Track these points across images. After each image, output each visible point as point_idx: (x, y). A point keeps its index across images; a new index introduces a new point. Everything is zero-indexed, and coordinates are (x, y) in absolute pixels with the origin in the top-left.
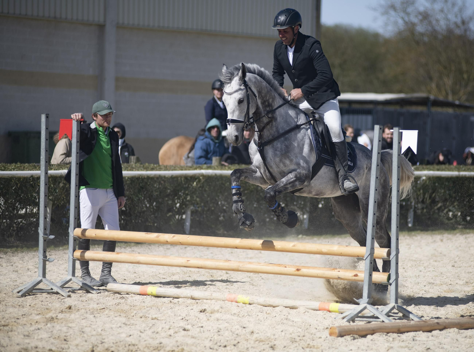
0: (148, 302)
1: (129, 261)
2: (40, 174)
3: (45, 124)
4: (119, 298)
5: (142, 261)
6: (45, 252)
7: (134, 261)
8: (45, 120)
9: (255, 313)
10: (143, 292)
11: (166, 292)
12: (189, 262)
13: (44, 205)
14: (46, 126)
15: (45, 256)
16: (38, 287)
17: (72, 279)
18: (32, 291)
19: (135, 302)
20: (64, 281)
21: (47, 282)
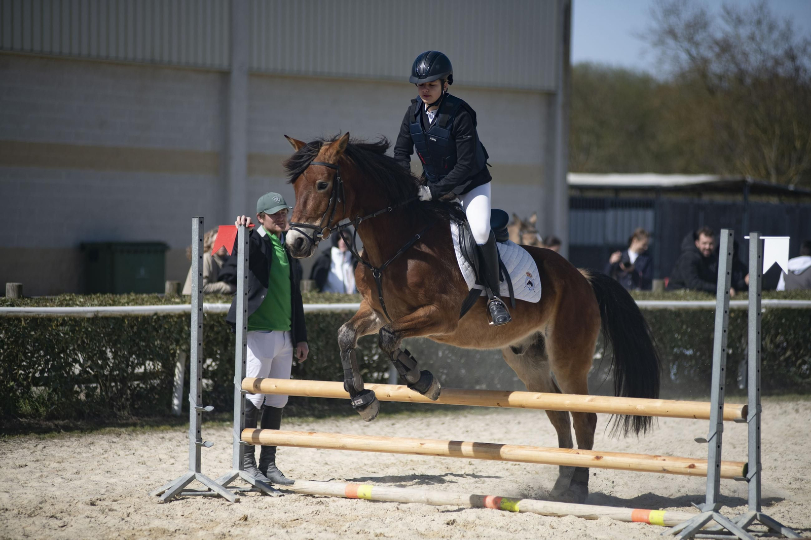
0: (361, 509)
1: (329, 445)
2: (191, 310)
3: (197, 233)
4: (315, 503)
5: (348, 445)
6: (199, 432)
7: (337, 445)
8: (198, 227)
9: (532, 526)
10: (351, 495)
11: (388, 493)
12: (423, 446)
13: (198, 359)
14: (199, 237)
15: (199, 439)
16: (189, 487)
17: (240, 474)
18: (180, 493)
19: (341, 509)
20: (227, 478)
21: (202, 479)
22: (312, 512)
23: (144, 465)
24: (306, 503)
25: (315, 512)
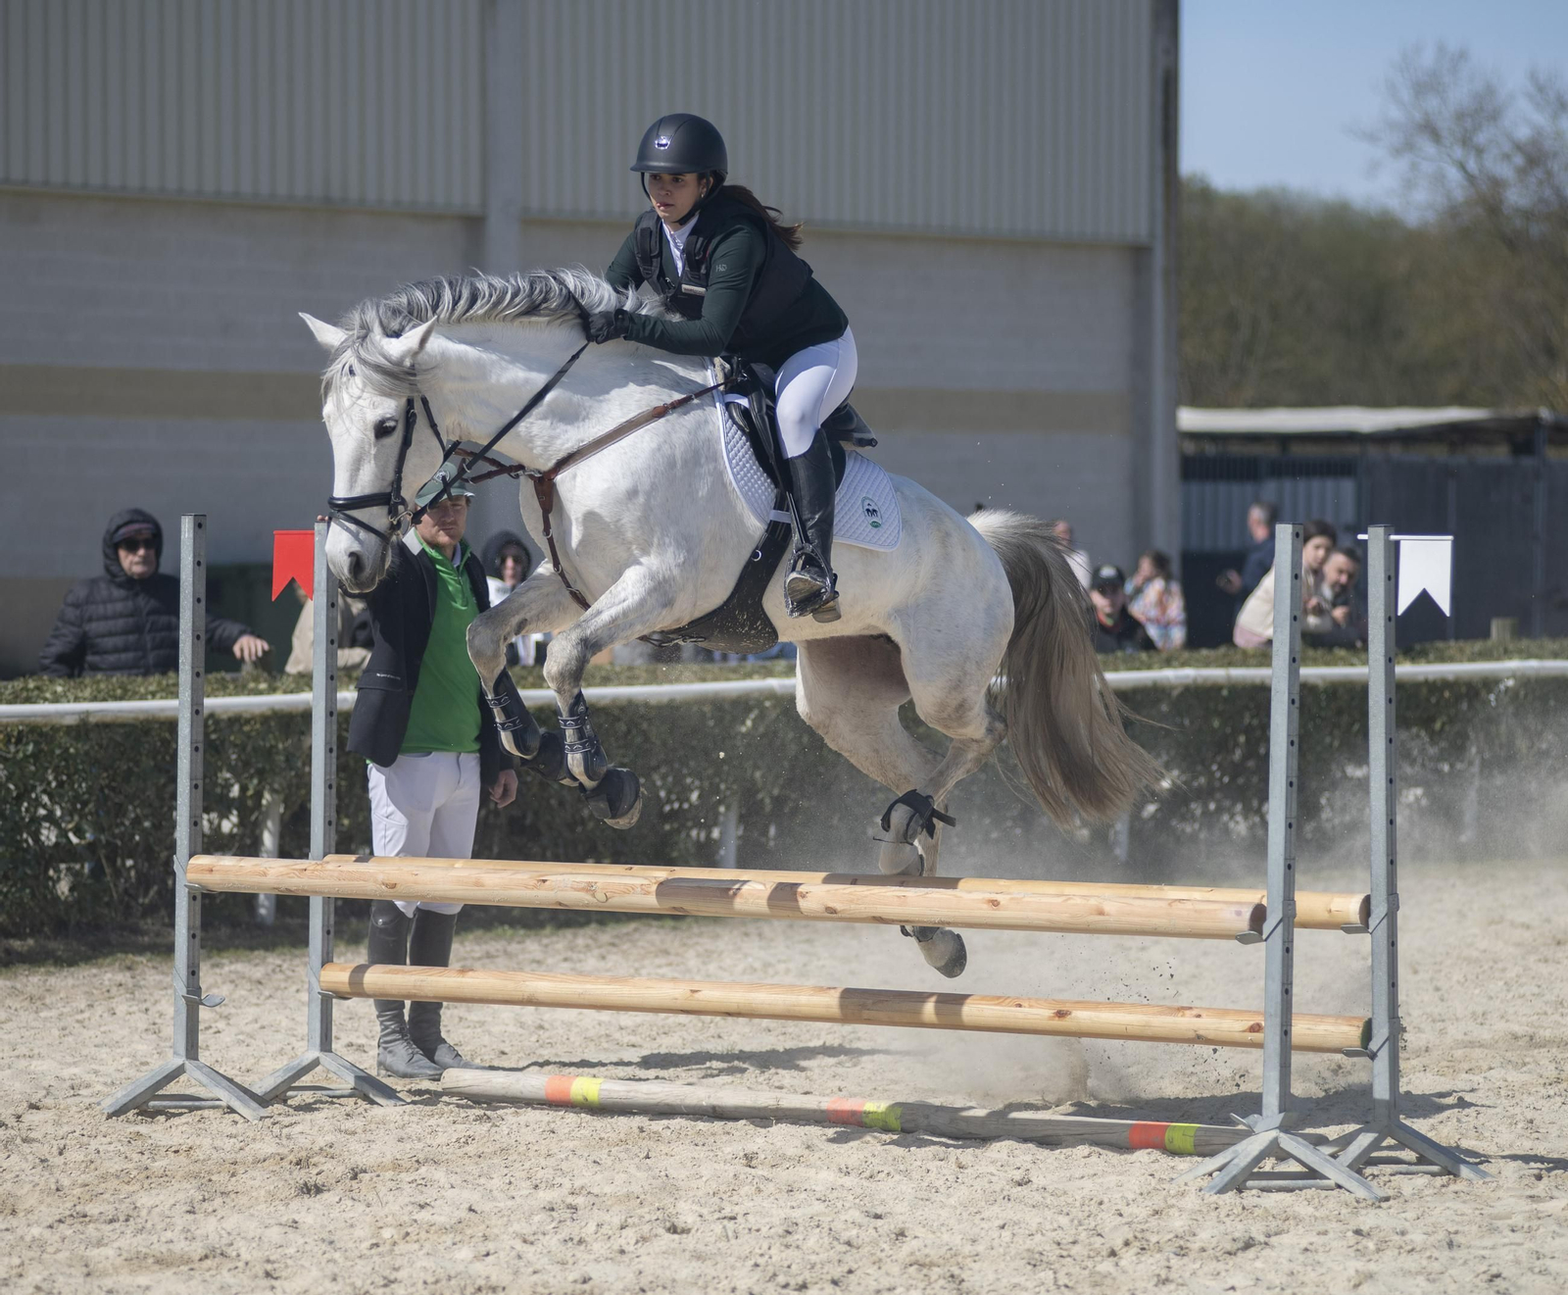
0: (566, 1131)
1: (500, 997)
2: (177, 709)
3: (191, 548)
4: (472, 1118)
5: (541, 997)
6: (193, 973)
7: (518, 995)
8: (191, 535)
9: (919, 1163)
10: (558, 1096)
11: (632, 1094)
12: (696, 995)
13: (191, 817)
14: (194, 557)
15: (194, 988)
16: (172, 1088)
17: (321, 1061)
18: (148, 1105)
19: (524, 1130)
20: (293, 1068)
21: (198, 1074)
22: (458, 1140)
23: (154, 1036)
24: (451, 1119)
25: (463, 1140)
